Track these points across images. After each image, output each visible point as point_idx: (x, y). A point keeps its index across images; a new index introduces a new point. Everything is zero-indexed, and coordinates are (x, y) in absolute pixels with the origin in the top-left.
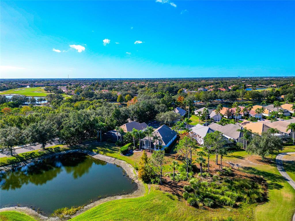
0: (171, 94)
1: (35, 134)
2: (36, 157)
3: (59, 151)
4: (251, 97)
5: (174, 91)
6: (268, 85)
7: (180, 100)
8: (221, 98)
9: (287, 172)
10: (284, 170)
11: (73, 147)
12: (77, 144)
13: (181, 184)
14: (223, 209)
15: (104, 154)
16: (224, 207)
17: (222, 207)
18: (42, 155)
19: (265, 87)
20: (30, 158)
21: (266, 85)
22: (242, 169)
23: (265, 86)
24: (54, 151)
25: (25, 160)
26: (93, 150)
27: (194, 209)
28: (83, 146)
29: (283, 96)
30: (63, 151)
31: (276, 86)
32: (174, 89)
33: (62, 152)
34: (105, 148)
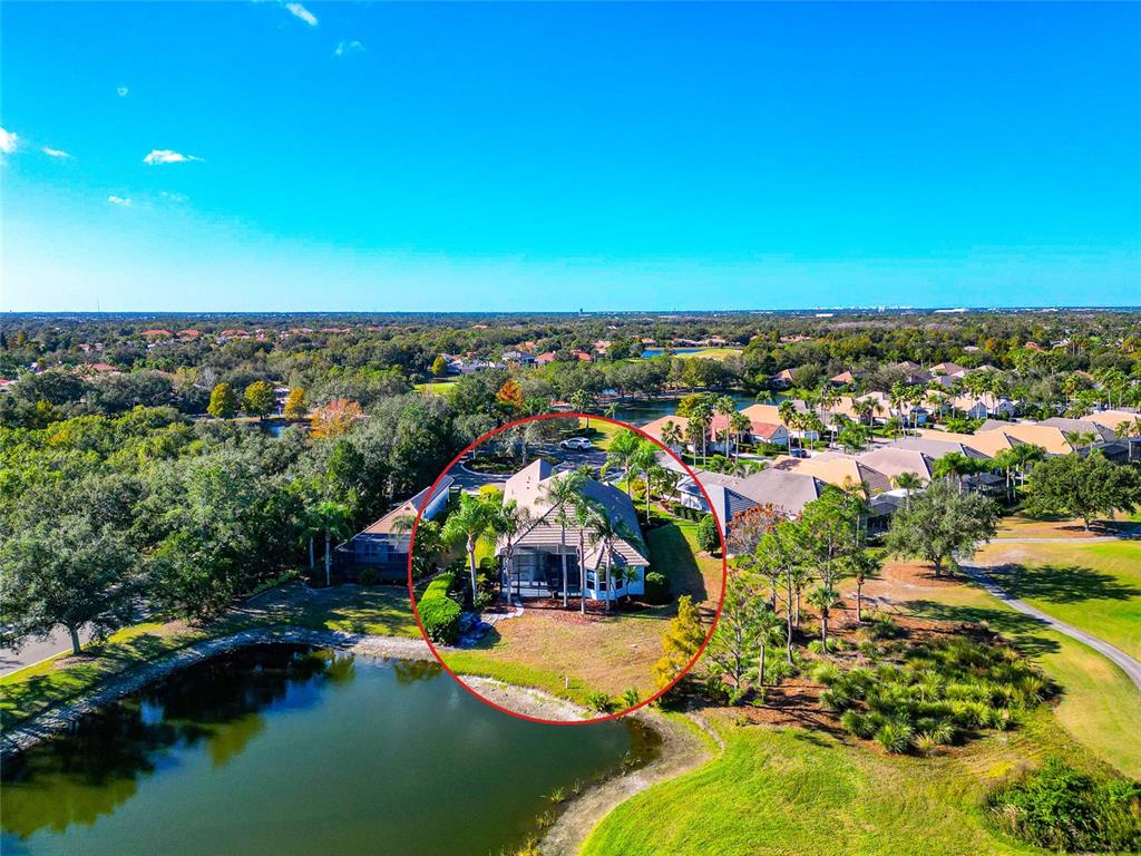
0: (413, 376)
1: (55, 585)
2: (74, 696)
3: (166, 653)
4: (700, 380)
5: (417, 363)
6: (699, 339)
7: (511, 397)
8: (615, 386)
9: (1023, 599)
10: (1011, 595)
11: (221, 625)
12: (229, 612)
13: (800, 689)
14: (985, 741)
15: (393, 631)
16: (982, 732)
17: (978, 737)
18: (96, 684)
19: (693, 345)
20: (45, 704)
21: (692, 337)
22: (907, 611)
23: (693, 342)
24: (136, 654)
25: (27, 718)
26: (331, 625)
27: (913, 760)
28: (262, 614)
29: (786, 374)
30: (184, 647)
31: (724, 341)
32: (416, 356)
33: (182, 656)
34: (379, 609)
